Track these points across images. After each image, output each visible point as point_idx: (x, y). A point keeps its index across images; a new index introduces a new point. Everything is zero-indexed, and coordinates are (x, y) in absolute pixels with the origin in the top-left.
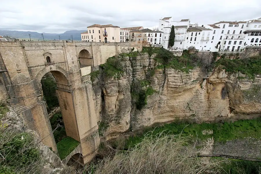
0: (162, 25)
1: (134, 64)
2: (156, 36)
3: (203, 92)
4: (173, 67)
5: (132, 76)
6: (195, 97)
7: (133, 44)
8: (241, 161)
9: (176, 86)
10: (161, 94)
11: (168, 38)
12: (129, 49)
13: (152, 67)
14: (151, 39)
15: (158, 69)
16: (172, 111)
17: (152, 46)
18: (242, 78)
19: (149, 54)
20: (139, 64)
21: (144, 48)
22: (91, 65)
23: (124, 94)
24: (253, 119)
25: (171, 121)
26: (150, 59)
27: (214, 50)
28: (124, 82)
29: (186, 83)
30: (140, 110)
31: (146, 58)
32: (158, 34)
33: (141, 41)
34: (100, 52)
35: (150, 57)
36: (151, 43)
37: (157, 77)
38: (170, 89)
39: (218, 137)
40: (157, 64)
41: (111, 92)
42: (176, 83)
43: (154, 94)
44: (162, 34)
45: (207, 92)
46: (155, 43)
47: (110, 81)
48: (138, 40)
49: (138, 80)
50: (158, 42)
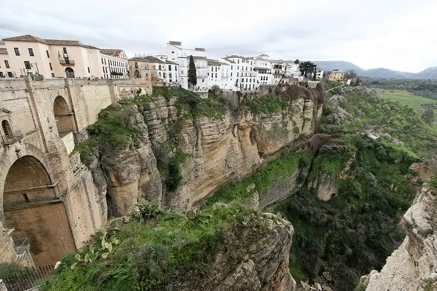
0: (173, 52)
1: (149, 116)
2: (170, 69)
3: (236, 141)
4: (205, 115)
5: (148, 138)
6: (231, 149)
7: (138, 81)
8: (279, 204)
9: (213, 140)
10: (196, 157)
11: (186, 73)
12: (132, 91)
13: (175, 118)
14: (164, 73)
15: (187, 121)
16: (211, 177)
17: (167, 85)
18: (265, 118)
19: (167, 99)
20: (155, 116)
21: (155, 88)
22: (72, 130)
23: (150, 173)
24: (278, 158)
25: (213, 191)
26: (168, 106)
27: (235, 89)
28: (145, 150)
29: (223, 134)
30: (174, 191)
31: (163, 105)
32: (173, 66)
33: (150, 77)
34: (84, 100)
35: (169, 103)
36: (164, 81)
37: (188, 132)
38: (206, 146)
39: (261, 188)
40: (183, 113)
41: (128, 175)
42: (214, 136)
43: (188, 159)
44: (177, 66)
45: (239, 141)
46: (171, 81)
47: (124, 155)
48: (145, 75)
49: (159, 143)
50: (174, 79)
